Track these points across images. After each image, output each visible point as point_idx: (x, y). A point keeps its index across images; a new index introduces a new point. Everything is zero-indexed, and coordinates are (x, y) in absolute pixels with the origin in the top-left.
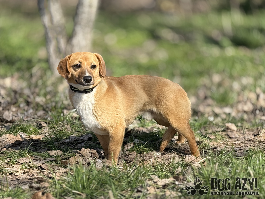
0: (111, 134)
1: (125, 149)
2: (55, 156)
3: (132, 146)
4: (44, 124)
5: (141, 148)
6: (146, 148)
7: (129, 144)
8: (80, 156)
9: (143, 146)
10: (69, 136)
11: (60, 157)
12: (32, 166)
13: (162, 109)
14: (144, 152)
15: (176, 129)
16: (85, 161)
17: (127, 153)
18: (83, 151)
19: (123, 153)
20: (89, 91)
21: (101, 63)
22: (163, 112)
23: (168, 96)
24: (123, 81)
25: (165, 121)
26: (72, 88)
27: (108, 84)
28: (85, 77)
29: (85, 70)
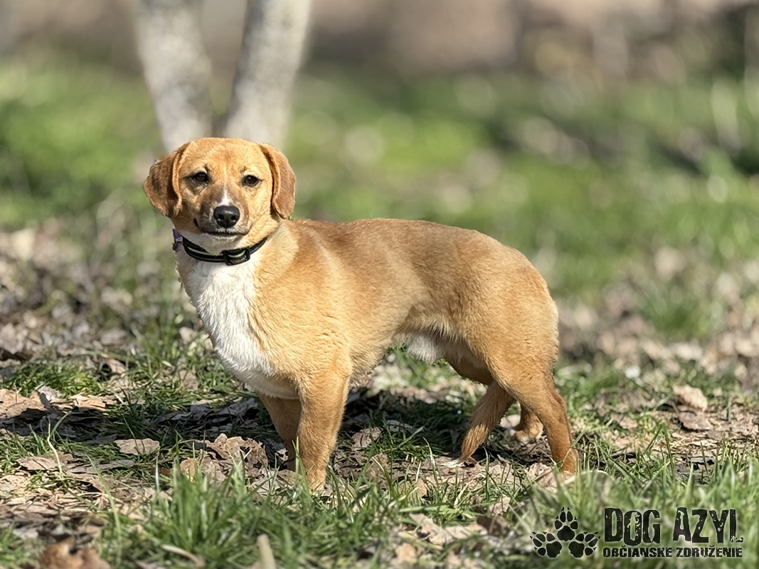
0: (303, 392)
1: (355, 446)
2: (137, 456)
3: (375, 439)
4: (115, 366)
5: (402, 444)
6: (418, 447)
7: (368, 431)
8: (212, 458)
9: (410, 438)
10: (189, 404)
11: (151, 459)
12: (63, 479)
13: (469, 326)
14: (410, 456)
15: (509, 389)
16: (225, 472)
17: (359, 457)
18: (220, 443)
19: (345, 456)
20: (240, 258)
21: (276, 173)
22: (470, 334)
23: (488, 288)
24: (351, 234)
25: (477, 365)
26: (190, 249)
27: (300, 242)
28: (217, 208)
29: (222, 190)
